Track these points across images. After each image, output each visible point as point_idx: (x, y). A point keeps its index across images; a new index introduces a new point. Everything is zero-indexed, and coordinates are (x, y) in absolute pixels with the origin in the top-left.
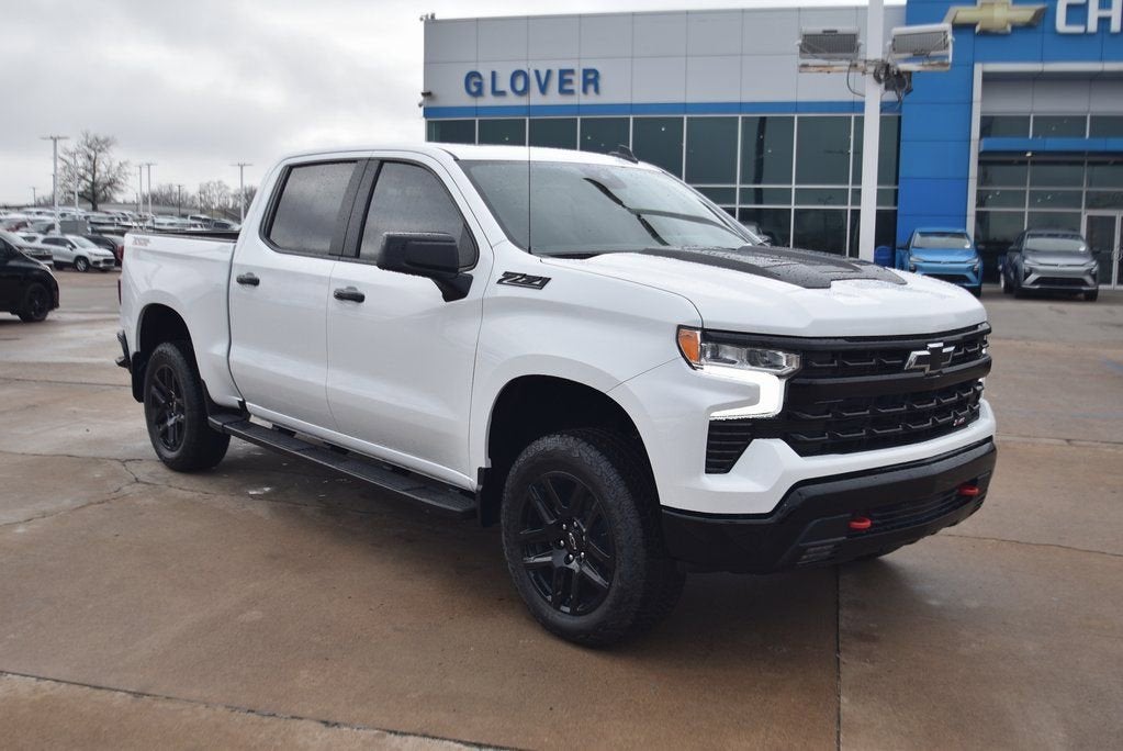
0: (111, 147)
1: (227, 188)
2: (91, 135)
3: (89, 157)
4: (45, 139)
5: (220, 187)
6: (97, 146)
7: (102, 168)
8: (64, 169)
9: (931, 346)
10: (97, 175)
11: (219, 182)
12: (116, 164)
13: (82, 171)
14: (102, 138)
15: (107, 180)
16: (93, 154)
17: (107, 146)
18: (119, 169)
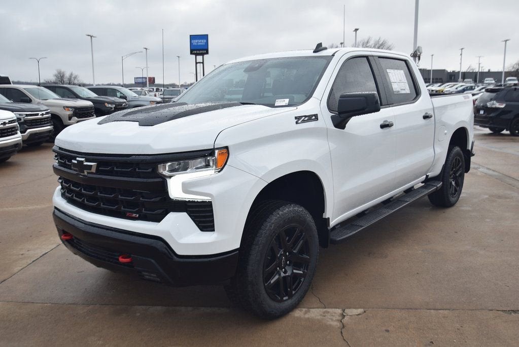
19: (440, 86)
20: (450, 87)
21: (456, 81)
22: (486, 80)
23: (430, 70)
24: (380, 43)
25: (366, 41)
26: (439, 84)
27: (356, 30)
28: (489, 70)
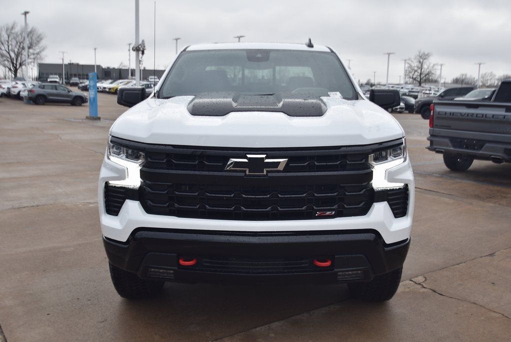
0: (430, 57)
1: (495, 76)
2: (422, 52)
3: (420, 62)
4: (385, 54)
5: (491, 75)
6: (423, 57)
7: (425, 66)
8: (408, 67)
9: (249, 156)
10: (423, 70)
11: (491, 73)
12: (432, 65)
13: (416, 68)
14: (426, 53)
15: (426, 72)
16: (422, 60)
17: (428, 57)
18: (433, 67)
19: (111, 83)
20: (124, 85)
21: (127, 78)
22: (151, 78)
23: (94, 66)
24: (29, 30)
25: (11, 26)
26: (110, 81)
27: (26, 13)
28: (144, 68)
